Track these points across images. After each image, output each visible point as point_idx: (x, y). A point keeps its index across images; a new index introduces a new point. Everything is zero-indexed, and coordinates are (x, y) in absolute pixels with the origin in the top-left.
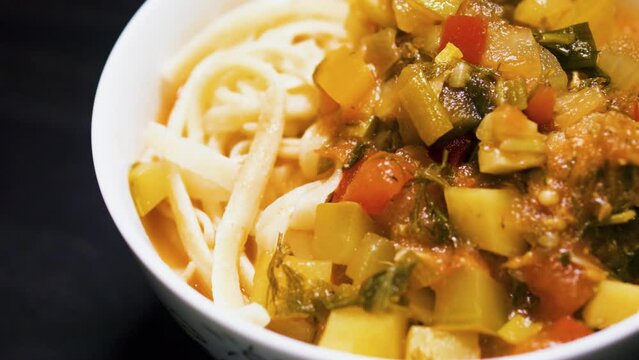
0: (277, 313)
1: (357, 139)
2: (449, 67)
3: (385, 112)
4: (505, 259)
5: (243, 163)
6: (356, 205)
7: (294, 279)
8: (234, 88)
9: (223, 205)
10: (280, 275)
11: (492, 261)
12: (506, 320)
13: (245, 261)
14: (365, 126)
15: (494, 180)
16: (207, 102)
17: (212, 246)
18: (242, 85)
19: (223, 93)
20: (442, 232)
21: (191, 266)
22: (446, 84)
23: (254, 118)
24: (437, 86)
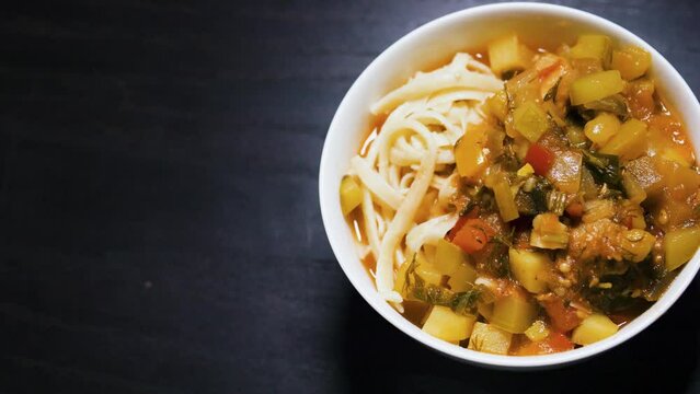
0: (407, 297)
1: (471, 197)
2: (524, 179)
3: (489, 184)
4: (536, 294)
5: (405, 195)
6: (458, 248)
7: (419, 281)
8: (408, 141)
9: (394, 213)
10: (412, 277)
11: (528, 296)
12: (531, 325)
13: (399, 254)
14: (477, 189)
15: (537, 251)
16: (392, 143)
17: (381, 238)
18: (413, 138)
19: (402, 141)
20: (504, 272)
21: (369, 249)
22: (521, 188)
23: (418, 163)
24: (515, 190)
